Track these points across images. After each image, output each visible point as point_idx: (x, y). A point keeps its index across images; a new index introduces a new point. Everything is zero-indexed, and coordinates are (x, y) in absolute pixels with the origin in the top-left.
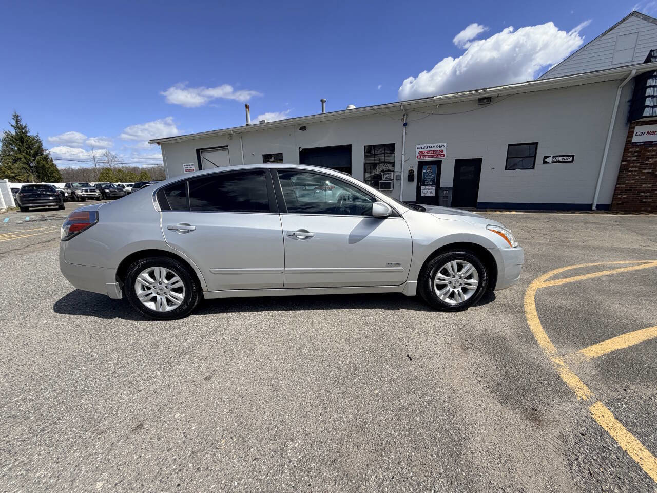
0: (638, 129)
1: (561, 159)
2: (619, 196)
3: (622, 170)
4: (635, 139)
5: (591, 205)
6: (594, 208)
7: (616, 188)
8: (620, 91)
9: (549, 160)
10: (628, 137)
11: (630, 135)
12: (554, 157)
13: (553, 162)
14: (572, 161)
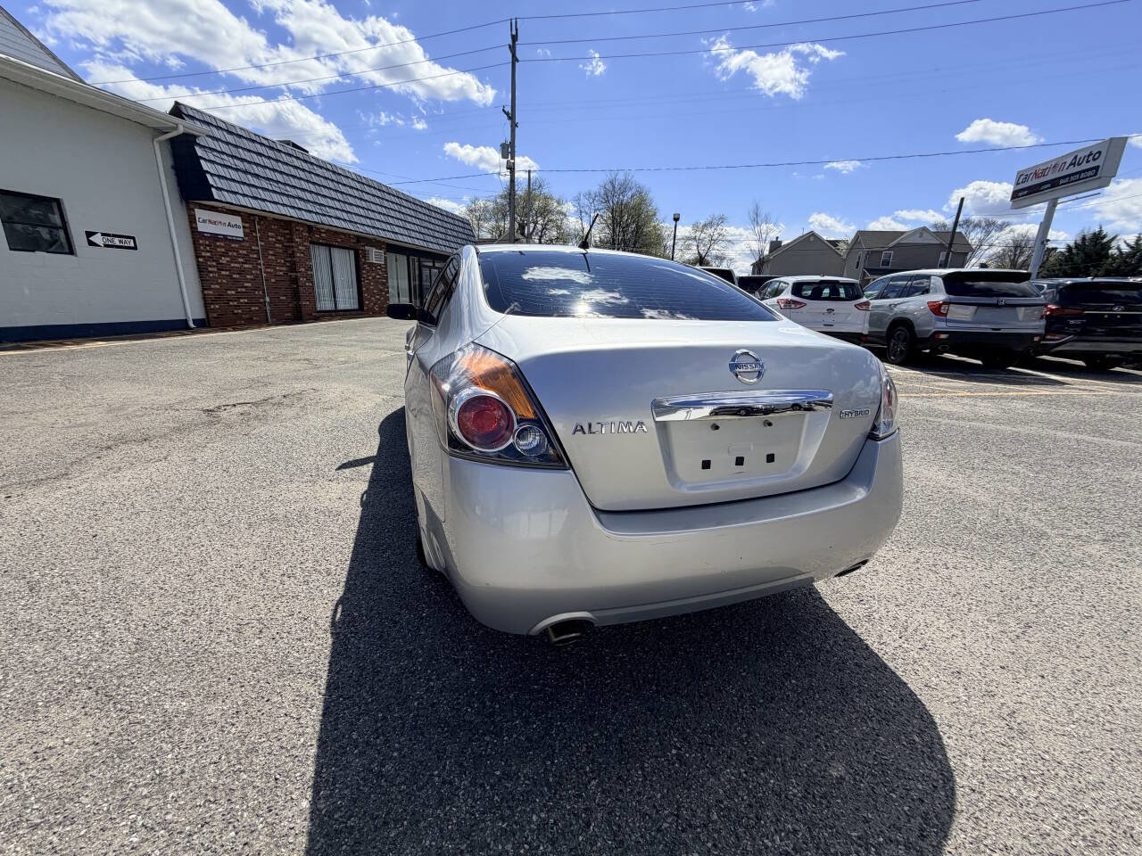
0: (199, 213)
1: (117, 241)
2: (212, 307)
3: (201, 269)
4: (201, 227)
5: (186, 321)
6: (192, 325)
7: (205, 295)
8: (157, 147)
9: (97, 239)
10: (191, 222)
11: (192, 220)
12: (103, 234)
13: (106, 246)
14: (135, 248)
